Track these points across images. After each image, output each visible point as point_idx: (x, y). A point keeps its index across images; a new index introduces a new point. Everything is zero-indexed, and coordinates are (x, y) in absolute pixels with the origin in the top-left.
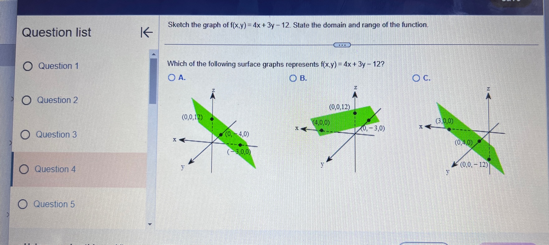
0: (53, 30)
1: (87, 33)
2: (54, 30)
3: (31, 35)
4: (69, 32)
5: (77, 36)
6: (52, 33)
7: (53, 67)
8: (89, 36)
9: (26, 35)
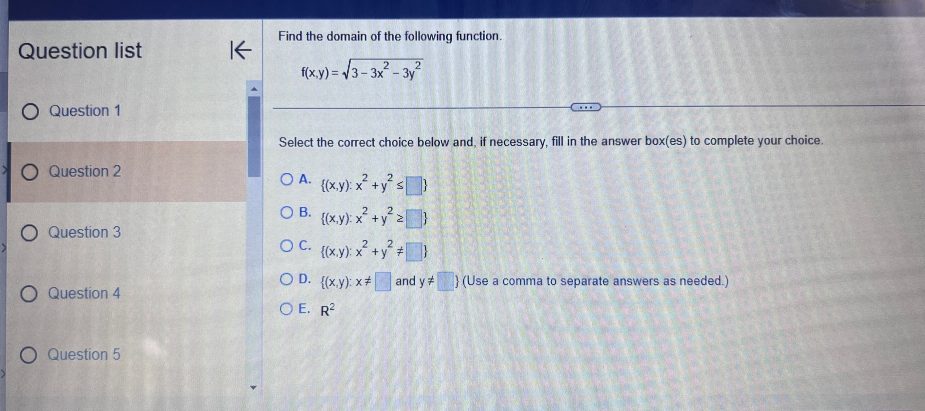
0: (73, 47)
1: (135, 51)
2: (75, 47)
3: (35, 56)
4: (102, 50)
5: (117, 57)
6: (71, 51)
7: (75, 113)
8: (139, 57)
9: (25, 56)
